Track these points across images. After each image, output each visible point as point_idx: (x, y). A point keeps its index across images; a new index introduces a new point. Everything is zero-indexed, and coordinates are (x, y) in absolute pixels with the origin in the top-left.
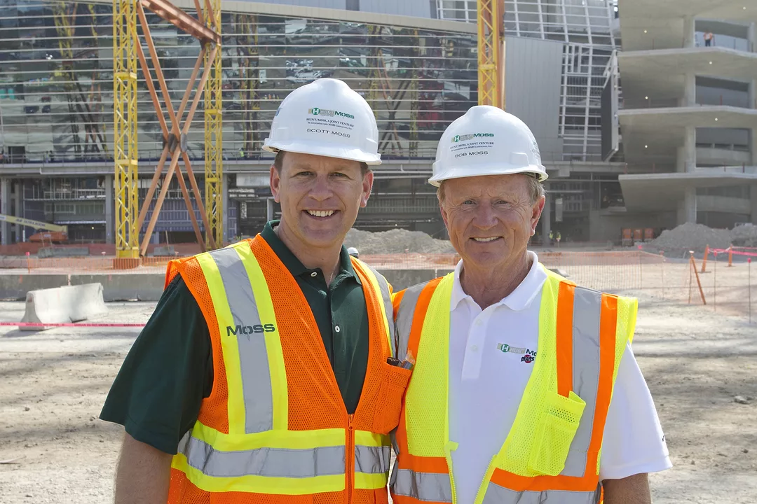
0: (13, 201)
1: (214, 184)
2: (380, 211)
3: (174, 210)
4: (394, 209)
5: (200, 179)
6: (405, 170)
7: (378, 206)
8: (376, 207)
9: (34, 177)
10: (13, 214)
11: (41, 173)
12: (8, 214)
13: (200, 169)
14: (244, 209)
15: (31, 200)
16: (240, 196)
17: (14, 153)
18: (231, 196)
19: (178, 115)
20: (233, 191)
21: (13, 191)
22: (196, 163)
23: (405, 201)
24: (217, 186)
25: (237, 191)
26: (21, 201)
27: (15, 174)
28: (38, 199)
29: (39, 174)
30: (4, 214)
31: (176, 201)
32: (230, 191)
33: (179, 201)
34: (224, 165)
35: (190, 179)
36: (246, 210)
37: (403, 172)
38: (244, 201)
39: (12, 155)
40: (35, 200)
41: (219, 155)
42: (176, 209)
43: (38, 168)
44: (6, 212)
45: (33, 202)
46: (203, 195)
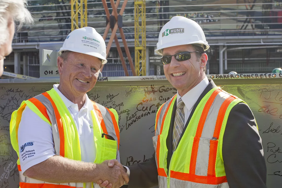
0: (22, 65)
1: (140, 51)
2: (244, 70)
3: (116, 71)
4: (253, 69)
5: (132, 50)
6: (264, 42)
7: (242, 67)
8: (241, 68)
9: (34, 50)
10: (22, 73)
11: (37, 48)
12: (18, 73)
13: (132, 44)
14: (159, 70)
15: (32, 65)
16: (157, 61)
17: (21, 36)
18: (151, 61)
19: (116, 4)
20: (152, 58)
21: (22, 60)
22: (129, 40)
23: (260, 64)
24: (142, 52)
25: (155, 58)
26: (27, 66)
27: (22, 49)
28: (36, 65)
29: (35, 48)
30: (16, 73)
31: (118, 65)
32: (150, 58)
33: (119, 65)
34: (147, 41)
35: (126, 51)
36: (160, 70)
37: (262, 43)
38: (159, 65)
39: (20, 37)
40: (34, 65)
41: (144, 35)
42: (117, 70)
43: (35, 45)
44: (17, 72)
45: (33, 66)
46: (134, 61)
